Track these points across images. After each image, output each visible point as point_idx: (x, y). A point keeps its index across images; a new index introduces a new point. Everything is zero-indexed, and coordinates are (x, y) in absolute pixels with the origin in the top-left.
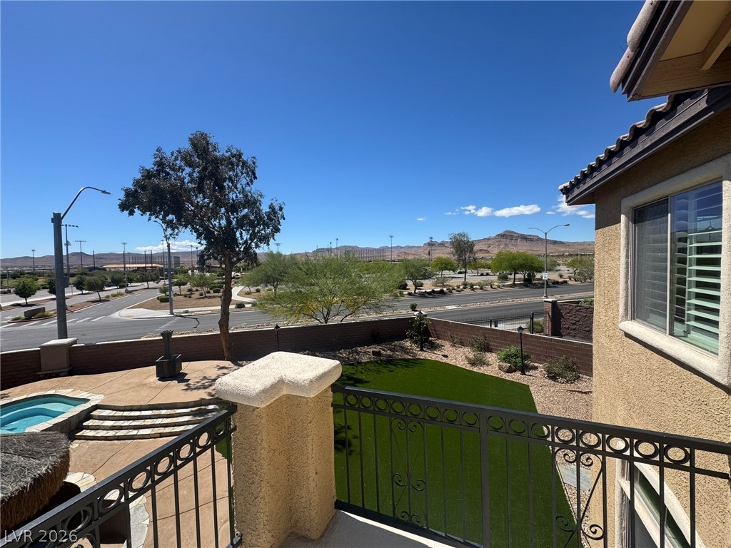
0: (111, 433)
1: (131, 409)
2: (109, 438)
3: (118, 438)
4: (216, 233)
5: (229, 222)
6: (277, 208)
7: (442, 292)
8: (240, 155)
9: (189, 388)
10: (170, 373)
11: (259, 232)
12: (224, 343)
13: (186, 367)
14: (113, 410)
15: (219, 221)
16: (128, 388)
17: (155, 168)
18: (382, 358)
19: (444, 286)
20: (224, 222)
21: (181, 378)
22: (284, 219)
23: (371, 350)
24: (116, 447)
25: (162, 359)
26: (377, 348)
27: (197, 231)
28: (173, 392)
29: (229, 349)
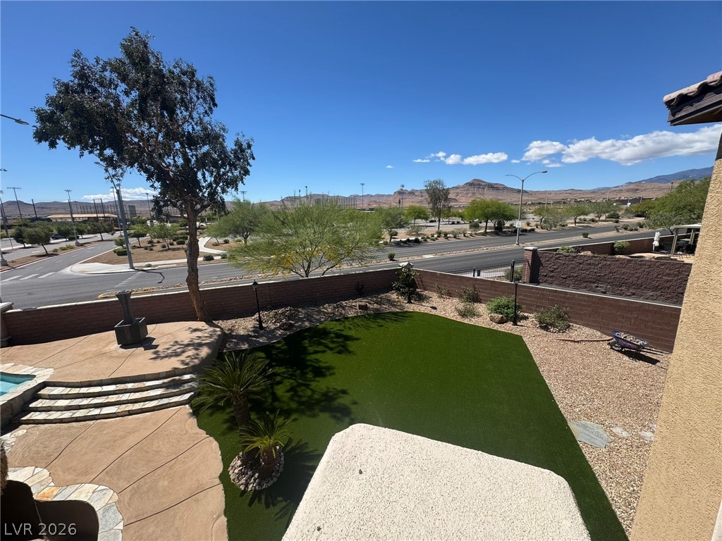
0: (67, 415)
1: (89, 385)
2: (65, 420)
3: (77, 420)
4: (171, 174)
5: (187, 160)
6: (245, 146)
7: (417, 241)
8: (193, 74)
9: (158, 357)
10: (133, 338)
11: (224, 174)
12: (195, 302)
13: (153, 330)
14: (67, 387)
15: (174, 157)
16: (83, 358)
17: (76, 81)
18: (369, 312)
19: (419, 235)
20: (180, 161)
21: (147, 343)
22: (254, 159)
23: (358, 304)
24: (74, 430)
25: (121, 324)
26: (363, 302)
27: (146, 171)
28: (139, 361)
29: (201, 309)
